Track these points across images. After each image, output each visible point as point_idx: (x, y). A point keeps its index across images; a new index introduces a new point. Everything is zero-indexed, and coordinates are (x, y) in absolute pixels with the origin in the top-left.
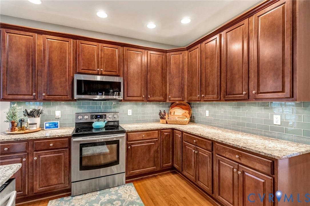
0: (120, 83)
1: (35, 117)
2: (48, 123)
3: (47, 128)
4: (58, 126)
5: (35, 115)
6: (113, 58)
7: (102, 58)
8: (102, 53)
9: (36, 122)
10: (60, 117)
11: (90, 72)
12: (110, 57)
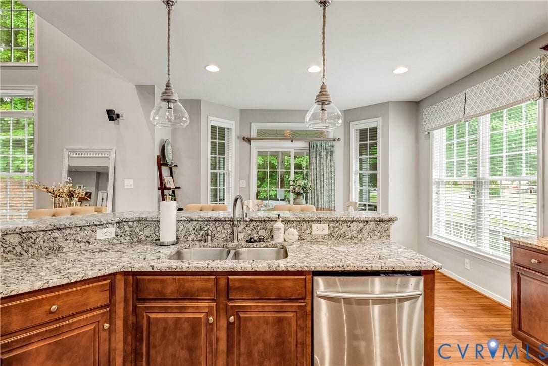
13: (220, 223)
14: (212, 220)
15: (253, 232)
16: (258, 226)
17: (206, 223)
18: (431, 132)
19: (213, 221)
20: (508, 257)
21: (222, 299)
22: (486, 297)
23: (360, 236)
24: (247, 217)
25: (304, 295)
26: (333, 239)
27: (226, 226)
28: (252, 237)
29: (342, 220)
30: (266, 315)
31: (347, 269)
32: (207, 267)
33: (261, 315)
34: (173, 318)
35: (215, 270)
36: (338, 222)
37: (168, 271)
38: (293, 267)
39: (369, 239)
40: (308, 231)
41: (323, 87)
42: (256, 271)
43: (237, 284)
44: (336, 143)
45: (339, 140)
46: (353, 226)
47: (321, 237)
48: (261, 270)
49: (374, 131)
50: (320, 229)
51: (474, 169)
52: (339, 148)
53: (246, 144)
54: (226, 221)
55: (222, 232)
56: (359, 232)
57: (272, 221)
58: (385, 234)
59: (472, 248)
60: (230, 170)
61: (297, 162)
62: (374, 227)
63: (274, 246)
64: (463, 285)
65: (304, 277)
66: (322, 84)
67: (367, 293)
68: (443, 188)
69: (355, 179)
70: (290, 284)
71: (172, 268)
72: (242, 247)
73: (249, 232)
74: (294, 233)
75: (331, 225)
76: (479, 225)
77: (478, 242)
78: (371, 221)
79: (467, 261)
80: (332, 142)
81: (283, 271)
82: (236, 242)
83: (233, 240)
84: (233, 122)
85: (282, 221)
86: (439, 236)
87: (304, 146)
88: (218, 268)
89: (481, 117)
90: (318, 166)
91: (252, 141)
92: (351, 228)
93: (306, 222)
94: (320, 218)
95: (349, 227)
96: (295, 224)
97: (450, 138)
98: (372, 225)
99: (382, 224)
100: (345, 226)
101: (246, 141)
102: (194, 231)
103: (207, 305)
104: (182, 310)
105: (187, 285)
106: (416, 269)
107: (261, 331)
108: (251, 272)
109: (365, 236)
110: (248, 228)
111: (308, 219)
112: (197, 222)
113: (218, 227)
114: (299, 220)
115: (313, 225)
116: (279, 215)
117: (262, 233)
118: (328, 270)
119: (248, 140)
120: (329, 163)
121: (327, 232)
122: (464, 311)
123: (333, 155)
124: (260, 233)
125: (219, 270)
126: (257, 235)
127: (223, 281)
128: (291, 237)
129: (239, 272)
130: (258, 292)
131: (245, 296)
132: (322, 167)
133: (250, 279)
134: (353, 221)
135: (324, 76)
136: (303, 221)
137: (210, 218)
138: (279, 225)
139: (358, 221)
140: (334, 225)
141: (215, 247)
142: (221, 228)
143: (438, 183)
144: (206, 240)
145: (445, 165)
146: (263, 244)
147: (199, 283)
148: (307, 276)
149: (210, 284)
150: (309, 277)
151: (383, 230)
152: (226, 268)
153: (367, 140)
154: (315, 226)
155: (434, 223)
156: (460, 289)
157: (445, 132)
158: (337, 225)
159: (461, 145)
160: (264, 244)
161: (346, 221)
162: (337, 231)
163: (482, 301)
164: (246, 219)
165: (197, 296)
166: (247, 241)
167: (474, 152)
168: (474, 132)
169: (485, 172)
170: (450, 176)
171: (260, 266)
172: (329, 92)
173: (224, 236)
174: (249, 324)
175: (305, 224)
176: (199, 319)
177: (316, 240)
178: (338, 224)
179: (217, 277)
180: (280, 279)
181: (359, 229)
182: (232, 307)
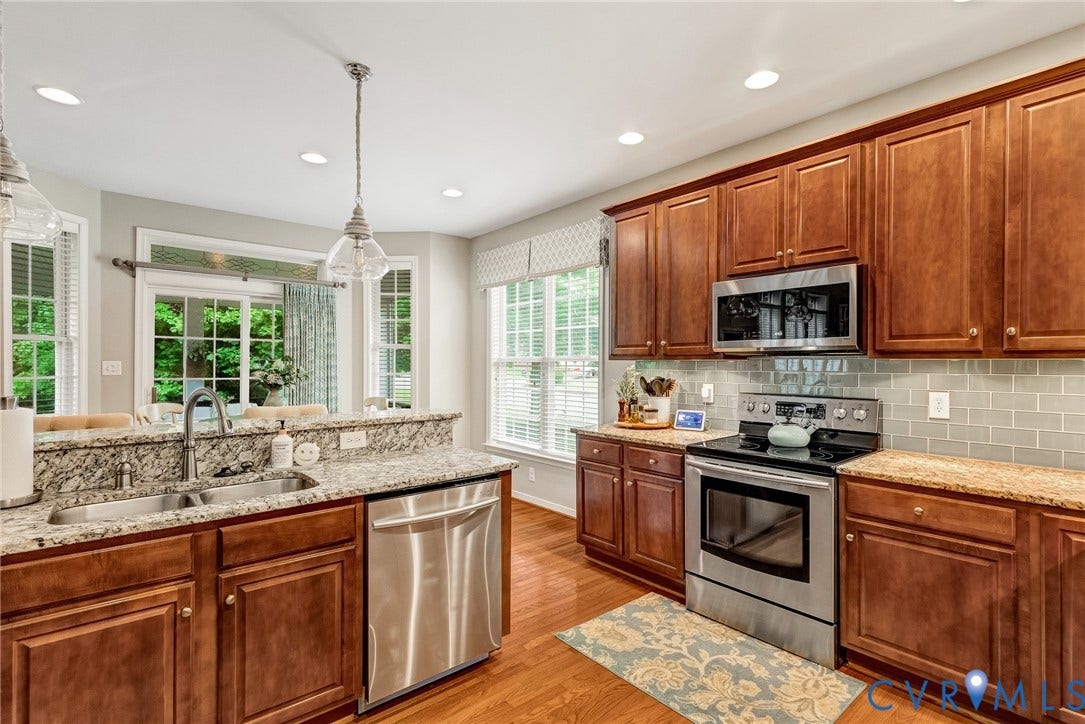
0: (846, 286)
1: (654, 395)
2: (684, 413)
3: (679, 424)
4: (700, 424)
5: (657, 391)
6: (832, 197)
7: (792, 210)
8: (792, 194)
9: (656, 408)
10: (712, 401)
11: (759, 266)
12: (819, 199)
13: (150, 447)
14: (130, 442)
15: (227, 457)
16: (237, 446)
17: (112, 450)
18: (488, 290)
19: (130, 445)
20: (574, 456)
21: (208, 573)
22: (552, 512)
23: (413, 444)
24: (231, 428)
25: (353, 532)
26: (374, 453)
27: (163, 453)
28: (225, 466)
29: (388, 422)
30: (292, 578)
31: (415, 484)
32: (178, 520)
33: (283, 580)
34: (92, 633)
35: (196, 521)
36: (381, 425)
37: (83, 541)
38: (337, 494)
39: (425, 447)
40: (334, 445)
41: (357, 211)
42: (276, 510)
43: (239, 539)
44: (338, 292)
45: (343, 285)
46: (404, 431)
47: (354, 453)
48: (284, 507)
49: (405, 277)
50: (353, 440)
51: (539, 345)
52: (343, 301)
53: (123, 276)
54: (164, 442)
55: (152, 467)
56: (412, 438)
57: (265, 434)
58: (446, 438)
59: (537, 451)
60: (72, 334)
61: (229, 320)
62: (432, 428)
63: (277, 475)
64: (527, 503)
65: (353, 506)
66: (356, 206)
67: (443, 511)
68: (503, 372)
69: (374, 358)
70: (331, 521)
71: (93, 535)
72: (210, 486)
73: (218, 458)
74: (311, 450)
75: (371, 432)
76: (544, 419)
77: (544, 442)
78: (428, 421)
79: (532, 470)
80: (330, 288)
81: (323, 502)
82: (192, 479)
83: (184, 477)
84: (83, 221)
85: (288, 432)
86: (499, 442)
87: (272, 292)
88: (202, 517)
89: (547, 278)
90: (302, 333)
91: (139, 271)
92: (401, 434)
93: (329, 429)
94: (353, 422)
95: (397, 432)
96: (309, 436)
97: (511, 300)
98: (430, 427)
99: (443, 424)
100: (392, 431)
101: (122, 268)
102: (79, 471)
103: (176, 588)
104: (114, 612)
105: (128, 561)
106: (493, 471)
107: (283, 606)
108: (266, 513)
109: (420, 444)
110: (215, 452)
111: (334, 425)
112: (87, 451)
113: (144, 456)
114: (319, 427)
115: (342, 435)
116: (283, 422)
117: (245, 457)
118: (389, 489)
119: (130, 267)
120: (324, 328)
121: (364, 443)
122: (531, 533)
123: (332, 312)
124: (242, 459)
125: (203, 520)
126: (236, 462)
127: (208, 540)
128: (307, 455)
129: (245, 517)
130: (277, 544)
131: (254, 556)
132: (310, 335)
133: (262, 526)
134: (403, 423)
135: (358, 193)
136: (325, 429)
137: (125, 439)
138: (284, 438)
139: (412, 422)
140: (375, 431)
141: (146, 495)
142: (152, 456)
143: (497, 365)
144: (119, 485)
145: (505, 338)
146: (250, 476)
147: (157, 551)
148: (358, 504)
149: (184, 550)
150: (360, 506)
151: (443, 432)
152: (217, 514)
153: (393, 291)
154: (344, 436)
155: (493, 423)
156: (523, 509)
157: (505, 290)
158: (379, 430)
159: (524, 310)
160: (257, 476)
161: (393, 424)
162: (379, 441)
163: (548, 517)
164: (229, 431)
165: (154, 576)
166: (216, 476)
167: (539, 323)
168: (538, 295)
169: (551, 351)
170: (512, 355)
171: (281, 500)
172: (366, 222)
173: (159, 472)
174: (262, 601)
175: (327, 435)
176: (158, 619)
177: (346, 458)
178: (381, 430)
179: (198, 534)
180: (316, 516)
181: (412, 433)
182: (229, 581)
